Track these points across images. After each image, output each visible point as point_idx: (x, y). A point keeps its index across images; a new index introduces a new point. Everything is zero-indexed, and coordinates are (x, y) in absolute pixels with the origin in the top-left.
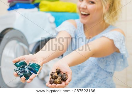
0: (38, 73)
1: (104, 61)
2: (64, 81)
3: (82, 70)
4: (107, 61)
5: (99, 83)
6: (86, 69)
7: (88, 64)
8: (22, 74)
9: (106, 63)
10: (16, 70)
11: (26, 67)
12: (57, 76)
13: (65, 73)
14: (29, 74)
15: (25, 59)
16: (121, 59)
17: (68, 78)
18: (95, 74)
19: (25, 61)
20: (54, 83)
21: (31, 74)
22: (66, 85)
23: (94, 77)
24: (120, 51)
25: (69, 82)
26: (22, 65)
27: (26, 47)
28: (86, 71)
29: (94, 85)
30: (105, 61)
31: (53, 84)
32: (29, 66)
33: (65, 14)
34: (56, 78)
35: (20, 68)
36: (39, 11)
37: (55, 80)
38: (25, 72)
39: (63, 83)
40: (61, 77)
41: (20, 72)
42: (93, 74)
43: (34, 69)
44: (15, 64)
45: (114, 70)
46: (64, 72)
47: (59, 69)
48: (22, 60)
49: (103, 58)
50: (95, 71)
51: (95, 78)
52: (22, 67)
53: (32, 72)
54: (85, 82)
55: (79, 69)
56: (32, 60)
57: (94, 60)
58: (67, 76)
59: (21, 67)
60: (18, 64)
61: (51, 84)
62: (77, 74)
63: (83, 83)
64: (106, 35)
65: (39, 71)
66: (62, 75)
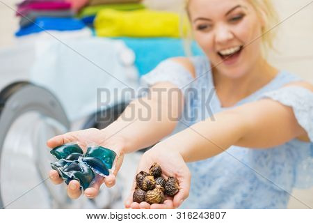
1: (267, 164)
2: (169, 196)
3: (209, 185)
4: (274, 163)
6: (220, 183)
7: (227, 172)
8: (72, 175)
9: (273, 167)
10: (55, 165)
11: (80, 159)
12: (154, 183)
13: (174, 176)
14: (89, 174)
15: (78, 140)
17: (181, 190)
18: (245, 195)
19: (77, 143)
20: (144, 201)
22: (175, 206)
26: (71, 153)
28: (221, 190)
32: (87, 155)
33: (161, 42)
34: (150, 187)
35: (67, 161)
36: (94, 35)
37: (149, 193)
38: (80, 170)
40: (163, 186)
41: (66, 170)
43: (101, 162)
46: (171, 175)
47: (159, 167)
48: (71, 140)
49: (266, 156)
50: (244, 188)
52: (72, 159)
55: (204, 183)
58: (178, 184)
59: (68, 157)
60: (61, 150)
61: (139, 202)
62: (199, 195)
64: (275, 94)
66: (165, 181)
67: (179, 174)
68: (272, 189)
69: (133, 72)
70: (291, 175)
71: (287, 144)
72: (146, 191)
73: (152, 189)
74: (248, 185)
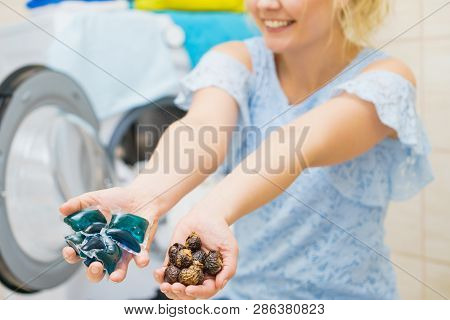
1: (351, 175)
4: (361, 172)
8: (94, 255)
10: (71, 240)
12: (191, 258)
13: (216, 249)
15: (98, 203)
16: (408, 160)
17: (225, 268)
18: (324, 215)
20: (178, 281)
22: (217, 288)
24: (400, 135)
25: (228, 278)
26: (91, 223)
27: (88, 129)
28: (293, 211)
30: (356, 173)
31: (177, 286)
34: (186, 264)
35: (86, 235)
36: (131, 7)
37: (184, 271)
38: (103, 247)
39: (209, 283)
40: (203, 262)
41: (86, 248)
44: (68, 220)
45: (388, 198)
46: (213, 248)
47: (198, 238)
48: (90, 204)
49: (349, 165)
52: (91, 231)
54: (289, 242)
57: (319, 172)
58: (222, 259)
59: (87, 230)
60: (77, 218)
62: (268, 220)
64: (350, 85)
66: (206, 256)
68: (359, 204)
70: (386, 185)
71: (377, 146)
72: (181, 268)
73: (188, 267)
74: (328, 202)
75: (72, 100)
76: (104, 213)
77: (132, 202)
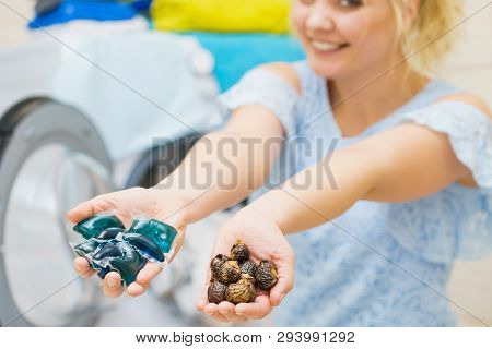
0: (167, 256)
1: (413, 221)
2: (263, 289)
4: (425, 221)
5: (394, 304)
8: (106, 263)
9: (422, 228)
10: (82, 249)
11: (119, 237)
12: (238, 271)
13: (269, 259)
14: (134, 260)
15: (115, 207)
17: (280, 280)
18: (380, 271)
19: (113, 212)
20: (225, 299)
21: (144, 262)
22: (272, 304)
23: (377, 283)
26: (105, 229)
29: (374, 314)
30: (418, 221)
32: (131, 230)
34: (233, 278)
35: (99, 241)
37: (232, 287)
38: (120, 255)
40: (254, 275)
41: (98, 256)
42: (369, 273)
43: (153, 242)
44: (79, 227)
45: (454, 255)
46: (265, 258)
47: (245, 246)
48: (104, 209)
49: (411, 210)
51: (379, 286)
52: (104, 238)
53: (145, 256)
54: (339, 303)
55: (317, 255)
56: (144, 210)
59: (101, 236)
60: (89, 225)
63: (332, 310)
64: (420, 115)
65: (172, 251)
66: (255, 267)
67: (276, 256)
68: (423, 261)
69: (210, 86)
70: (452, 240)
71: (444, 191)
72: (227, 284)
73: (236, 281)
75: (82, 137)
76: (121, 218)
77: (155, 204)
